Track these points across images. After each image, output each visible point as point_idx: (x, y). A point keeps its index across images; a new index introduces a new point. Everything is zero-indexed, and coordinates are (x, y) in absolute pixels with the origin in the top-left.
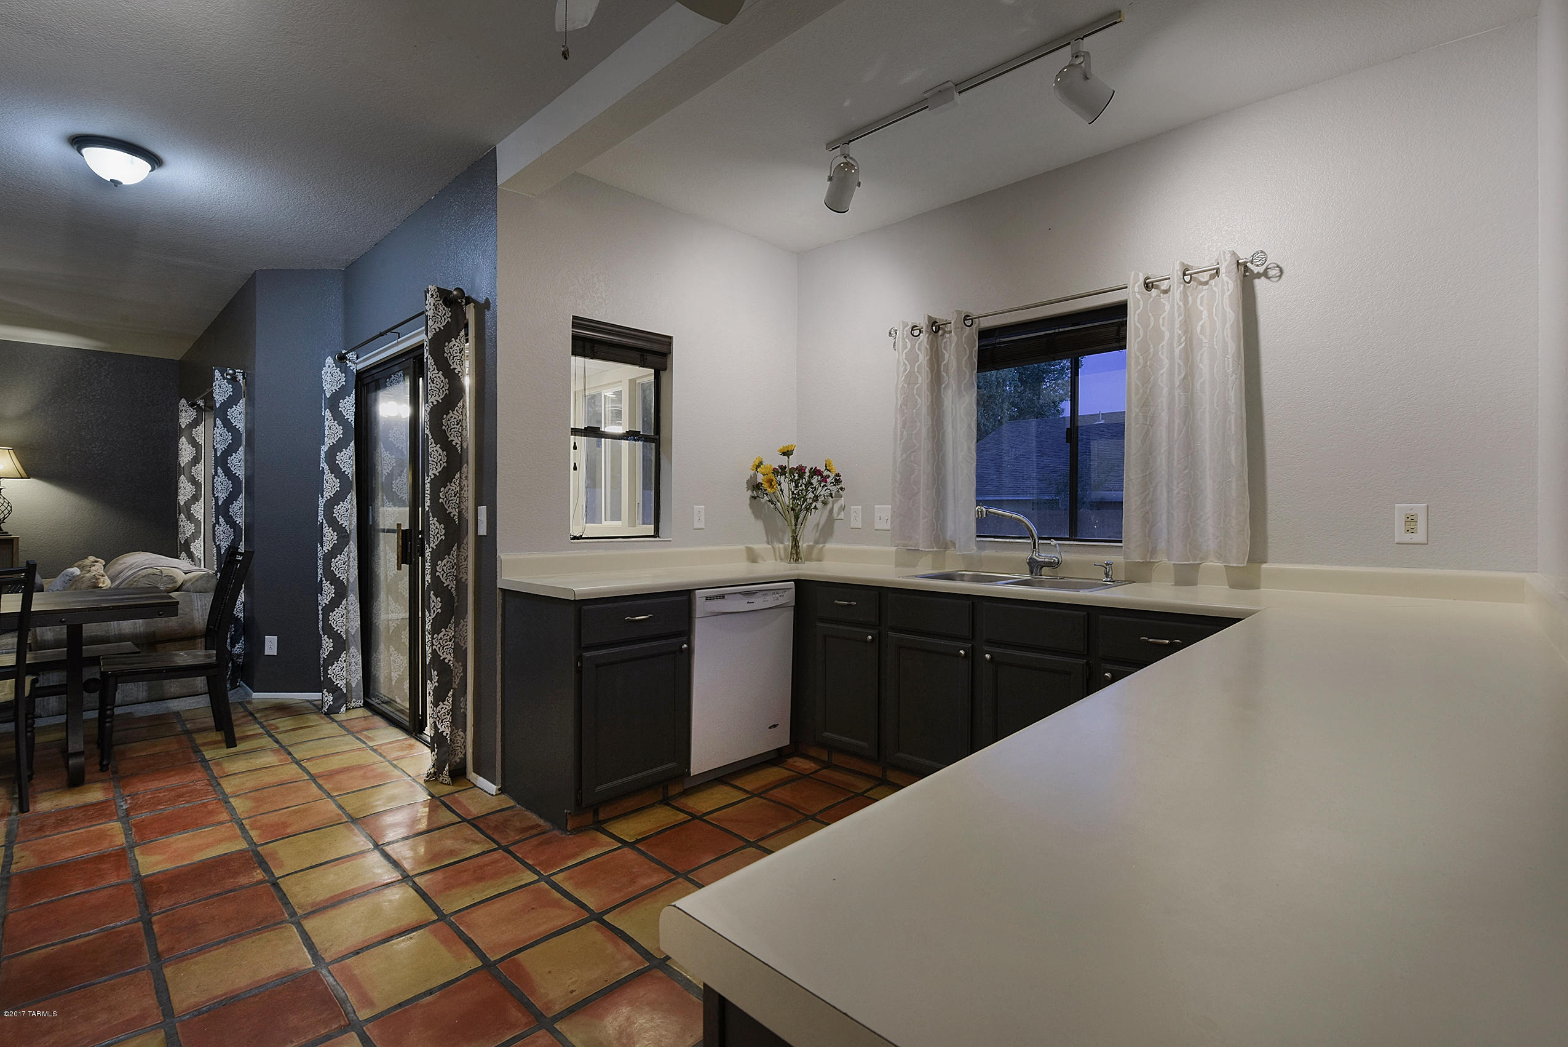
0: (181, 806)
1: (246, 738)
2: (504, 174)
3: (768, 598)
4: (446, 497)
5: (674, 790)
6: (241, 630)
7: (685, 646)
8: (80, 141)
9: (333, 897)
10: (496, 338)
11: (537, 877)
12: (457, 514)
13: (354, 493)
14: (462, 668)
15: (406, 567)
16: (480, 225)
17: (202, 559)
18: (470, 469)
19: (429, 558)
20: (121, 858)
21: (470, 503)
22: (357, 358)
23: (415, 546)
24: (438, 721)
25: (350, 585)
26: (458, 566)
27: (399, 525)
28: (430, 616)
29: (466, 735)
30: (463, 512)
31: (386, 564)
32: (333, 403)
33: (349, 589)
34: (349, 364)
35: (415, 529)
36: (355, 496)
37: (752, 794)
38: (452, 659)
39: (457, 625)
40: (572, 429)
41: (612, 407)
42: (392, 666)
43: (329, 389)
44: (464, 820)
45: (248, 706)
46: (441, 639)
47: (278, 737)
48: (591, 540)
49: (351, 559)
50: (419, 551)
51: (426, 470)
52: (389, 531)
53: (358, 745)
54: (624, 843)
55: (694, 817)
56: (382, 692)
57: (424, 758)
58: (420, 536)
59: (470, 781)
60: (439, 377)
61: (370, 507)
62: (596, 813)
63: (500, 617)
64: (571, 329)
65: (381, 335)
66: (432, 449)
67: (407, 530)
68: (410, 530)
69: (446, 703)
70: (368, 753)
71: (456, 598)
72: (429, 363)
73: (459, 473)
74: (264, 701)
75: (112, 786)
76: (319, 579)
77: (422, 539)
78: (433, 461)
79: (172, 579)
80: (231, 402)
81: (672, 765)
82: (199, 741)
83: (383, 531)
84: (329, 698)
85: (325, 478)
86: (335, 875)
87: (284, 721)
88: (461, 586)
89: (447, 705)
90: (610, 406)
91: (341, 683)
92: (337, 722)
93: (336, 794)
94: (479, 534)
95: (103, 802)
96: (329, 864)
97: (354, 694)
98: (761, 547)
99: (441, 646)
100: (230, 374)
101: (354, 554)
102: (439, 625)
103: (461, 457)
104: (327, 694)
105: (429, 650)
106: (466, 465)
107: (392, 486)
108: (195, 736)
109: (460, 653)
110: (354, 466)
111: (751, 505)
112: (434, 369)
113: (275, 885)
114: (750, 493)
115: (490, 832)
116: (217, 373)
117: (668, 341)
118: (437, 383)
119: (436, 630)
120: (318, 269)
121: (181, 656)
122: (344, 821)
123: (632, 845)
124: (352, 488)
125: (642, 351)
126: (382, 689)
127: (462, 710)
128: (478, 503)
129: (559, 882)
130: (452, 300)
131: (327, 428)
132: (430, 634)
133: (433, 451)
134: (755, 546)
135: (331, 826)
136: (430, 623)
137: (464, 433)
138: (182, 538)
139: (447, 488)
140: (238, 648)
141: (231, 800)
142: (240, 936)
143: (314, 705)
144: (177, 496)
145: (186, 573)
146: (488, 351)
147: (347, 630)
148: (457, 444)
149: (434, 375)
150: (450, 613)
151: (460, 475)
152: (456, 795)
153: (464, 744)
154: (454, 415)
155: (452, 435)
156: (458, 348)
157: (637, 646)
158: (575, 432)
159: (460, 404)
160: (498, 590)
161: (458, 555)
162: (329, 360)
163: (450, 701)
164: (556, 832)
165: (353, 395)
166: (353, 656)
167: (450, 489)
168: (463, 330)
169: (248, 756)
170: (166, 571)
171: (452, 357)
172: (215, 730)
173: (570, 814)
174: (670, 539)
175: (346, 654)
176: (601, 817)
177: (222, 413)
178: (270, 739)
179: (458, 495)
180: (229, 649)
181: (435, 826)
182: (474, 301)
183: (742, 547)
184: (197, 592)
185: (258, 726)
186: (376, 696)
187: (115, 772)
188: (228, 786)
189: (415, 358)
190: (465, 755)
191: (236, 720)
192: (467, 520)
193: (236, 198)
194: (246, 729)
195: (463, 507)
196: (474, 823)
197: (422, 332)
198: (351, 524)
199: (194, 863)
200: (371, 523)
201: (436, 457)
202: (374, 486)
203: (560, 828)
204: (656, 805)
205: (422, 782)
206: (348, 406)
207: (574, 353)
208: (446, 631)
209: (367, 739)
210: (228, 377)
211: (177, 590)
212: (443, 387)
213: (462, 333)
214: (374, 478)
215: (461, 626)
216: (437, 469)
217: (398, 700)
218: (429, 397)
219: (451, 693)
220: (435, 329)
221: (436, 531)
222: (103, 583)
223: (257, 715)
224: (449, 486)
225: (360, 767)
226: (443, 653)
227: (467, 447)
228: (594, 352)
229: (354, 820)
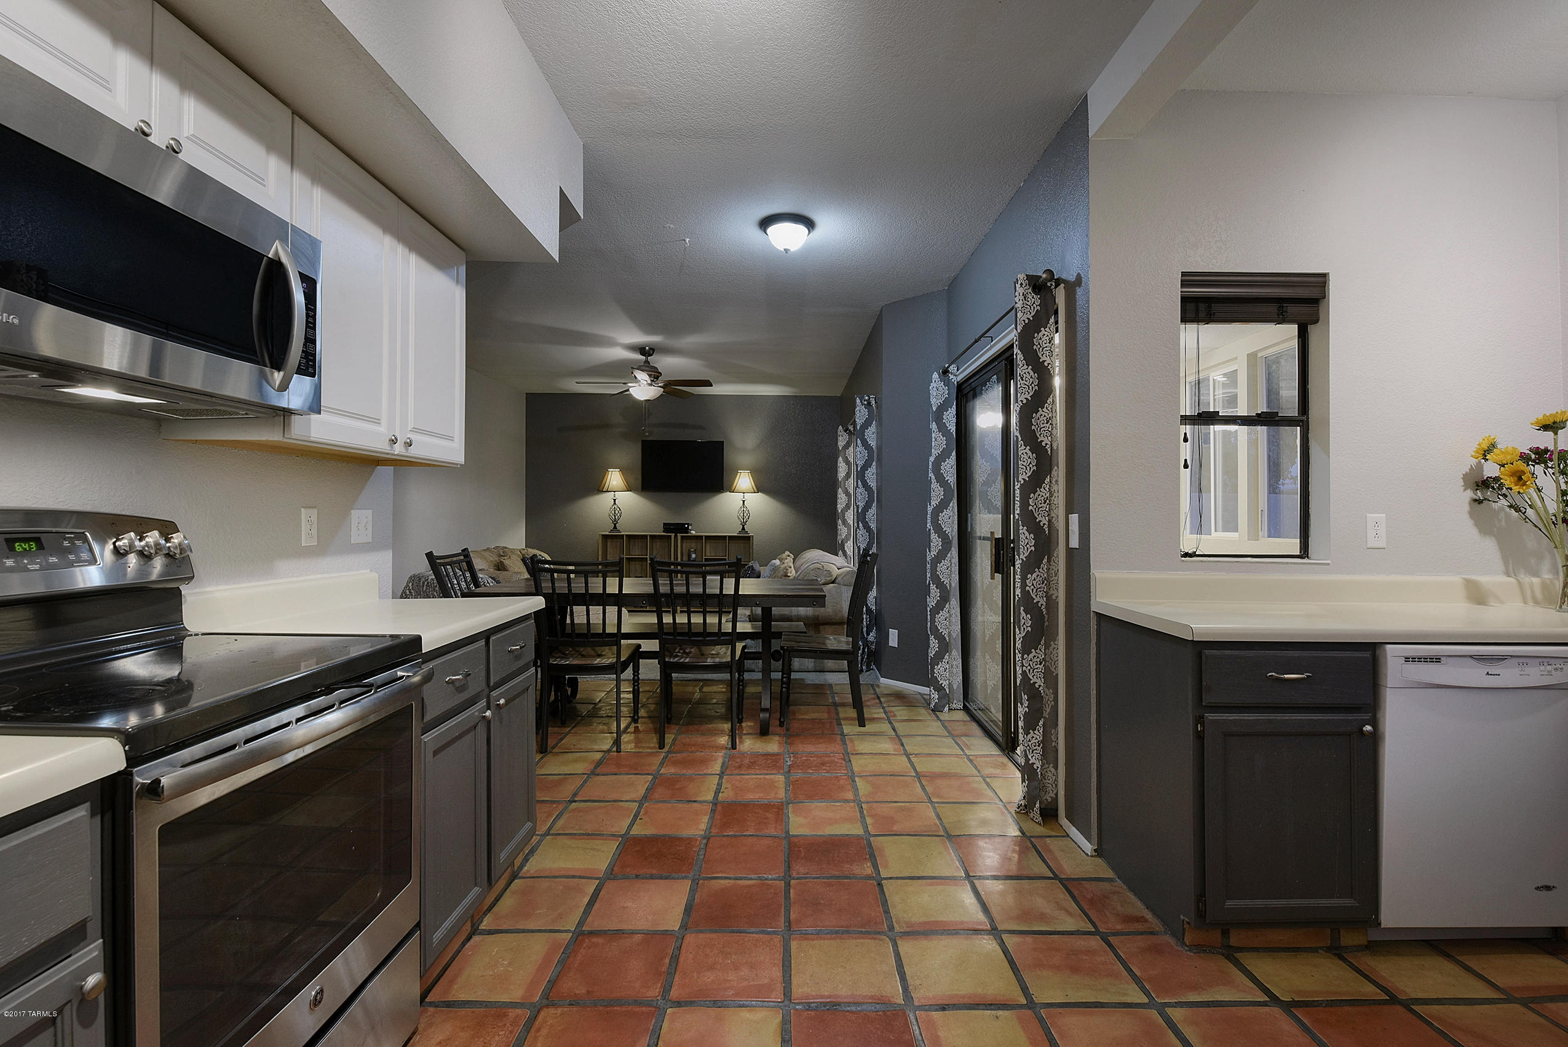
0: (823, 774)
1: (873, 720)
2: (1095, 121)
3: (1528, 670)
4: (1035, 504)
5: (1348, 939)
6: (874, 621)
7: (1368, 728)
8: (766, 223)
9: (925, 923)
10: (1088, 317)
11: (1146, 1000)
12: (1047, 523)
13: (955, 500)
14: (1052, 696)
15: (998, 576)
16: (1071, 192)
17: (852, 556)
18: (1060, 472)
19: (1019, 570)
20: (779, 810)
21: (1061, 511)
22: (958, 370)
23: (1007, 556)
24: (1029, 750)
25: (952, 590)
26: (1048, 581)
27: (992, 533)
28: (1020, 633)
29: (1057, 773)
30: (1053, 521)
31: (982, 571)
32: (939, 418)
33: (952, 594)
34: (951, 377)
35: (1007, 538)
36: (956, 504)
37: (1508, 997)
38: (1042, 685)
39: (1047, 646)
40: (1181, 416)
41: (1223, 394)
42: (988, 674)
43: (935, 402)
44: (1056, 877)
45: (877, 689)
46: (1031, 660)
47: (896, 725)
48: (1209, 559)
49: (953, 565)
50: (1010, 560)
51: (1016, 475)
52: (984, 539)
53: (957, 751)
54: (1274, 999)
55: (1393, 999)
56: (979, 699)
57: (1014, 787)
58: (1012, 545)
59: (1062, 826)
60: (1028, 372)
61: (969, 515)
62: (1225, 933)
63: (1094, 646)
64: (1180, 290)
65: (976, 341)
66: (1022, 452)
67: (999, 538)
68: (1002, 538)
69: (1036, 732)
70: (965, 762)
71: (1046, 616)
72: (1018, 359)
73: (1048, 477)
74: (887, 687)
75: (784, 742)
76: (928, 582)
77: (1014, 548)
78: (1023, 465)
79: (829, 573)
80: (867, 424)
81: (1348, 902)
82: (841, 715)
83: (980, 538)
84: (935, 696)
85: (932, 486)
86: (929, 896)
87: (901, 710)
88: (1051, 603)
89: (1037, 735)
90: (1221, 392)
91: (945, 683)
92: (940, 720)
93: (935, 801)
94: (1070, 546)
95: (777, 754)
96: (925, 881)
97: (955, 695)
98: (1494, 578)
99: (1031, 668)
100: (866, 400)
101: (956, 560)
102: (1030, 644)
103: (1051, 460)
104: (933, 691)
105: (1019, 671)
106: (1056, 468)
107: (987, 494)
108: (840, 709)
109: (1050, 678)
110: (955, 475)
111: (1472, 514)
112: (1024, 365)
113: (880, 885)
114: (1469, 494)
115: (1083, 904)
116: (858, 401)
117: (1320, 281)
118: (1027, 379)
119: (1026, 651)
120: (927, 293)
121: (830, 639)
122: (940, 834)
123: (1289, 1007)
124: (953, 496)
125: (1280, 301)
126: (979, 696)
127: (1054, 744)
128: (1069, 510)
129: (1178, 1022)
130: (1040, 286)
131: (933, 440)
132: (1020, 653)
133: (1023, 454)
134: (1484, 579)
135: (929, 836)
136: (1020, 641)
137: (1054, 432)
138: (839, 539)
139: (1037, 494)
140: (871, 637)
141: (857, 779)
142: (848, 932)
143: (924, 699)
144: (836, 505)
145: (839, 569)
146: (1080, 336)
147: (949, 633)
148: (1046, 444)
149: (1024, 371)
150: (1040, 634)
151: (1050, 480)
152: (1048, 840)
153: (1056, 782)
154: (1043, 413)
155: (1042, 435)
156: (1047, 338)
157: (1287, 717)
158: (1185, 420)
159: (1050, 400)
160: (1092, 613)
161: (1048, 569)
162: (935, 376)
163: (1041, 731)
164: (1168, 939)
165: (954, 406)
166: (954, 659)
167: (1039, 495)
168: (1053, 317)
169: (873, 738)
170: (827, 567)
171: (1041, 348)
172: (852, 707)
173: (1188, 923)
174: (1329, 562)
175: (949, 656)
176: (1234, 941)
177: (861, 434)
178: (889, 725)
179: (1048, 501)
180: (866, 636)
181: (1025, 873)
182: (1065, 282)
183: (1457, 579)
184: (845, 585)
185: (882, 710)
186: (974, 701)
187: (788, 730)
188: (857, 764)
189: (1006, 359)
190: (1057, 794)
191: (868, 701)
192: (1058, 530)
193: (864, 240)
194: (874, 711)
195: (1053, 515)
196: (1069, 884)
197: (1012, 330)
198: (952, 531)
199: (824, 836)
200: (969, 530)
201: (1025, 458)
202: (972, 493)
203: (1174, 935)
204: (1320, 951)
205: (1013, 812)
206: (950, 418)
207: (1184, 320)
208: (1036, 653)
209: (964, 746)
210: (866, 403)
211: (833, 582)
212: (1032, 383)
213: (1052, 320)
214: (972, 486)
215: (1051, 648)
216: (1026, 474)
217: (993, 710)
218: (1019, 395)
219: (1041, 723)
220: (1024, 321)
221: (1026, 541)
222: (791, 573)
223: (882, 700)
224: (1039, 492)
225: (956, 776)
226: (1033, 676)
227: (1058, 447)
228: (1211, 315)
229: (949, 836)
